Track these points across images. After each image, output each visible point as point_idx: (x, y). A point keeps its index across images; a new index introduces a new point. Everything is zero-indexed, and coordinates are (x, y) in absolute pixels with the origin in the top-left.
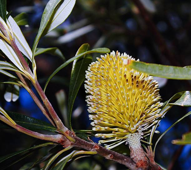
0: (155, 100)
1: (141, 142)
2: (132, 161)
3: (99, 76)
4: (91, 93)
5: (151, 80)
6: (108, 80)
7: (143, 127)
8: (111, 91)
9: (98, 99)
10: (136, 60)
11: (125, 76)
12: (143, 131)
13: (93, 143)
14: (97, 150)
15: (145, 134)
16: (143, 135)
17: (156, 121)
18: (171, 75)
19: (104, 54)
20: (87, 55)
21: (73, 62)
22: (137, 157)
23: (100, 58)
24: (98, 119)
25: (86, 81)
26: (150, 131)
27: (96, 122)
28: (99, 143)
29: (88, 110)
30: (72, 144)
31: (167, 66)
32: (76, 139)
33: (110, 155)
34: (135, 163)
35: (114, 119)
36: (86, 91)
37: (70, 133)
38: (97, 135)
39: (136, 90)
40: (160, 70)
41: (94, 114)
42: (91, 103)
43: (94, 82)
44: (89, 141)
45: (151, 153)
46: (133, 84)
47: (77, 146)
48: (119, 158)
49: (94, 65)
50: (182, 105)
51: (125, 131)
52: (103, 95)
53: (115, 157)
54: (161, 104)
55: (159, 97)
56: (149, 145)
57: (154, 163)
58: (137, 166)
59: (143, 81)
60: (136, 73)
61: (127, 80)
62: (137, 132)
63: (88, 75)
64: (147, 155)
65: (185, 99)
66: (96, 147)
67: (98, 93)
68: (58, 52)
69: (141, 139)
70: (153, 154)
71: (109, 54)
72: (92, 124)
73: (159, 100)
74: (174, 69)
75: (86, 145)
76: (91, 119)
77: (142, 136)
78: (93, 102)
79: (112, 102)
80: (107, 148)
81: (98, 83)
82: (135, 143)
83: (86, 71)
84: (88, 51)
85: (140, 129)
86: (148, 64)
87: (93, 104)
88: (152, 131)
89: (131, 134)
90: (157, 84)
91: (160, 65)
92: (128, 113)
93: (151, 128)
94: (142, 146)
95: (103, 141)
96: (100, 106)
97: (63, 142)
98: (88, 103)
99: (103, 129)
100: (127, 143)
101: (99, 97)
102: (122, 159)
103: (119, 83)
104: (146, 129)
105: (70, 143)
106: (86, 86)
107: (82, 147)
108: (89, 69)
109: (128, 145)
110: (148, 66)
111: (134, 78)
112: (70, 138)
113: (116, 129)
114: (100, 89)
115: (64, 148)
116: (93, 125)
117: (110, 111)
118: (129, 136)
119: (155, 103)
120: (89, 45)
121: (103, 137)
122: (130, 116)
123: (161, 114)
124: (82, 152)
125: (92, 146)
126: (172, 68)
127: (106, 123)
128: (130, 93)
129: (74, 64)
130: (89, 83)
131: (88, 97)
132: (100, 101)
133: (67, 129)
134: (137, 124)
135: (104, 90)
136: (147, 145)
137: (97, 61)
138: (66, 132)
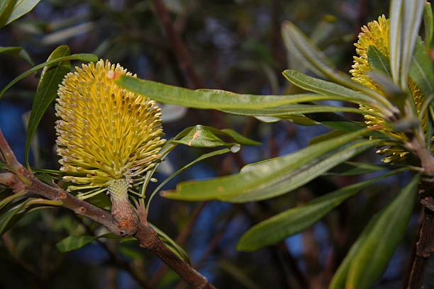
0: (154, 134)
1: (129, 193)
2: (113, 219)
3: (76, 92)
4: (63, 116)
5: (150, 105)
6: (88, 99)
7: (133, 171)
8: (91, 116)
9: (71, 125)
10: (133, 75)
11: (113, 95)
12: (133, 178)
13: (59, 190)
14: (62, 199)
15: (136, 182)
16: (131, 182)
17: (153, 165)
18: (174, 99)
19: (87, 63)
20: (63, 62)
21: (43, 68)
22: (121, 214)
23: (81, 67)
24: (69, 155)
25: (57, 100)
26: (144, 177)
27: (65, 158)
28: (68, 190)
29: (56, 141)
30: (26, 188)
31: (171, 87)
32: (32, 181)
33: (82, 208)
34: (117, 222)
35: (91, 157)
36: (56, 114)
37: (25, 171)
38: (65, 177)
39: (127, 119)
40: (160, 90)
41: (64, 147)
42: (61, 132)
43: (69, 101)
44: (53, 186)
45: (143, 209)
46: (123, 108)
47: (35, 192)
48: (94, 213)
49: (71, 77)
50: (189, 144)
51: (105, 175)
52: (79, 121)
53: (89, 211)
54: (163, 141)
55: (160, 131)
56: (141, 198)
57: (146, 224)
58: (119, 227)
59: (138, 106)
60: (130, 94)
61: (115, 102)
62: (124, 177)
63: (62, 90)
64: (137, 211)
65: (195, 136)
66: (61, 194)
67: (72, 117)
68: (24, 54)
69: (130, 188)
70: (146, 211)
71: (95, 63)
72: (61, 161)
73: (159, 135)
74: (179, 92)
75: (48, 191)
76: (60, 154)
77: (131, 184)
78: (64, 130)
79: (91, 132)
80: (80, 198)
81: (73, 103)
82: (119, 194)
83: (60, 85)
84: (66, 56)
85: (128, 174)
86: (144, 81)
87: (64, 133)
88: (147, 178)
89: (114, 180)
90: (159, 112)
91: (159, 84)
92: (112, 150)
93: (145, 173)
94: (130, 199)
95: (73, 188)
96: (72, 136)
97: (13, 184)
98: (58, 130)
99: (74, 169)
100: (108, 192)
101: (72, 123)
102: (99, 215)
103: (104, 105)
104: (137, 173)
105: (23, 186)
106: (57, 106)
107: (42, 193)
108: (63, 83)
109: (109, 195)
110: (142, 83)
111: (125, 100)
112: (24, 179)
113: (93, 172)
114: (75, 112)
115: (14, 194)
116: (62, 163)
117: (85, 145)
118: (111, 182)
119: (153, 138)
120: (68, 48)
121: (73, 181)
122: (115, 154)
123: (160, 155)
124: (40, 200)
125: (56, 194)
126: (176, 89)
127: (81, 161)
128: (117, 122)
129: (43, 73)
130: (60, 103)
131: (58, 122)
132: (73, 129)
133: (21, 166)
134: (125, 167)
135: (81, 113)
136: (138, 198)
137: (77, 71)
138: (20, 170)
